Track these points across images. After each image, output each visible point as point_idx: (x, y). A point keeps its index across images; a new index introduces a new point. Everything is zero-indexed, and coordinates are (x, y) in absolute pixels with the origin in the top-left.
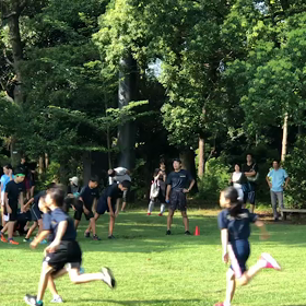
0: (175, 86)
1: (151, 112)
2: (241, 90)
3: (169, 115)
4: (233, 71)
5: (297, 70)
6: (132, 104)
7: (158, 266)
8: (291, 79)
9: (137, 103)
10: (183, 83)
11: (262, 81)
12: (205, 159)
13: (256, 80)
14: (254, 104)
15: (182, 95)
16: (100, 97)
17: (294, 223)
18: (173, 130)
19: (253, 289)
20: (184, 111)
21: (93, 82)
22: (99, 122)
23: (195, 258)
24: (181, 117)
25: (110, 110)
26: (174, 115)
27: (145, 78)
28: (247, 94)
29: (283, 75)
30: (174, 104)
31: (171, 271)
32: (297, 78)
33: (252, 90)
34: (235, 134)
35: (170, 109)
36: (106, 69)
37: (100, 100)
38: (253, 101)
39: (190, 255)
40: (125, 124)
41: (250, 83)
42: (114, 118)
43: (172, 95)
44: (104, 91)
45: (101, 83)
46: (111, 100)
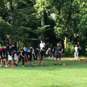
0: (58, 21)
1: (51, 29)
2: (78, 22)
3: (56, 29)
4: (76, 17)
6: (45, 26)
7: (52, 74)
9: (47, 26)
10: (61, 20)
11: (84, 20)
12: (67, 43)
13: (83, 20)
15: (60, 24)
16: (36, 24)
18: (58, 34)
19: (81, 82)
20: (61, 28)
21: (34, 19)
22: (35, 32)
23: (64, 72)
24: (60, 30)
25: (39, 28)
26: (58, 30)
27: (49, 19)
28: (80, 24)
30: (58, 26)
31: (56, 76)
33: (81, 22)
34: (76, 35)
35: (57, 28)
36: (38, 16)
37: (36, 25)
38: (81, 26)
39: (62, 71)
40: (43, 32)
41: (80, 20)
42: (40, 30)
43: (57, 24)
44: (37, 22)
45: (36, 20)
46: (39, 25)
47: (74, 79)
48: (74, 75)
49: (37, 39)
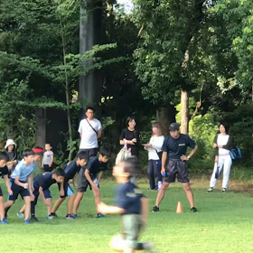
0: (150, 25)
1: (121, 58)
2: (233, 30)
3: (143, 61)
4: (223, 6)
6: (96, 48)
9: (103, 47)
10: (160, 20)
12: (189, 117)
14: (250, 48)
15: (159, 36)
16: (56, 40)
18: (149, 79)
20: (162, 57)
21: (48, 21)
22: (56, 72)
23: (178, 240)
24: (158, 64)
25: (69, 56)
26: (148, 64)
27: (112, 16)
28: (240, 35)
30: (149, 49)
33: (247, 30)
34: (226, 85)
36: (64, 5)
37: (56, 43)
38: (248, 44)
39: (170, 238)
40: (88, 74)
41: (244, 21)
42: (75, 66)
43: (147, 36)
44: (61, 31)
45: (58, 22)
46: (70, 44)
49: (61, 104)
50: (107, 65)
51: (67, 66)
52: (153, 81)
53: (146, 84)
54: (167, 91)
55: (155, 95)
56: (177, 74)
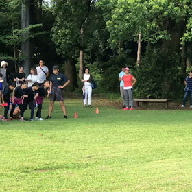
0: (61, 13)
1: (44, 32)
2: (106, 17)
3: (57, 34)
4: (101, 3)
5: (146, 2)
6: (31, 26)
7: (48, 139)
8: (141, 8)
9: (34, 26)
10: (66, 11)
11: (121, 10)
13: (117, 9)
14: (116, 26)
15: (66, 19)
16: (8, 22)
17: (144, 109)
18: (60, 44)
20: (67, 31)
21: (4, 11)
22: (8, 40)
23: (74, 133)
24: (65, 35)
25: (16, 31)
26: (60, 36)
28: (110, 19)
29: (136, 6)
30: (60, 27)
31: (57, 143)
32: (145, 8)
33: (114, 16)
34: (105, 47)
35: (58, 30)
36: (12, 2)
37: (9, 24)
38: (115, 24)
39: (70, 132)
40: (26, 41)
41: (113, 11)
42: (19, 36)
43: (59, 20)
44: (11, 17)
45: (9, 12)
46: (16, 24)
47: (98, 149)
48: (98, 140)
49: (11, 58)
50: (37, 36)
51: (14, 36)
52: (63, 45)
53: (58, 46)
54: (70, 50)
55: (64, 53)
56: (76, 41)
